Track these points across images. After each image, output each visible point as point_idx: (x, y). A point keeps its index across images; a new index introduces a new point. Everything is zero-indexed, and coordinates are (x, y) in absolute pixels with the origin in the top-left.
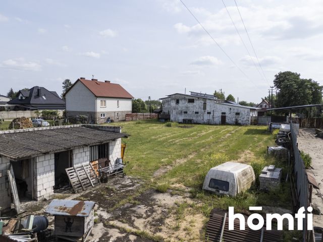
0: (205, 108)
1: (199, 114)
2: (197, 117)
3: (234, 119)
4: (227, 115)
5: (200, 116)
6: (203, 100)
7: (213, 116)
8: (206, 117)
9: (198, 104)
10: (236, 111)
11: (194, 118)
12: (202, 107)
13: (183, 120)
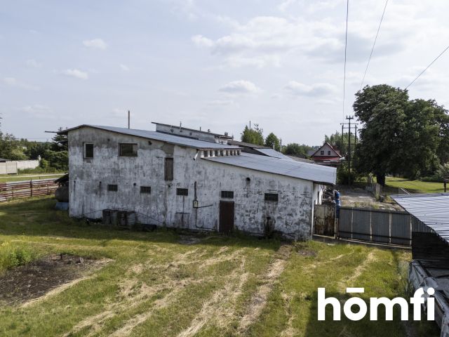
0: (169, 176)
1: (154, 192)
2: (147, 202)
3: (259, 216)
4: (236, 200)
5: (154, 200)
6: (162, 149)
7: (195, 200)
8: (175, 206)
9: (149, 161)
10: (265, 189)
11: (137, 209)
12: (162, 171)
13: (107, 213)
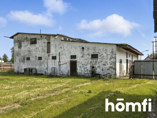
0: (49, 51)
1: (43, 59)
2: (41, 64)
4: (78, 59)
5: (43, 63)
6: (46, 38)
7: (60, 61)
8: (51, 65)
9: (41, 44)
10: (91, 52)
11: (37, 67)
12: (46, 49)
13: (25, 70)
